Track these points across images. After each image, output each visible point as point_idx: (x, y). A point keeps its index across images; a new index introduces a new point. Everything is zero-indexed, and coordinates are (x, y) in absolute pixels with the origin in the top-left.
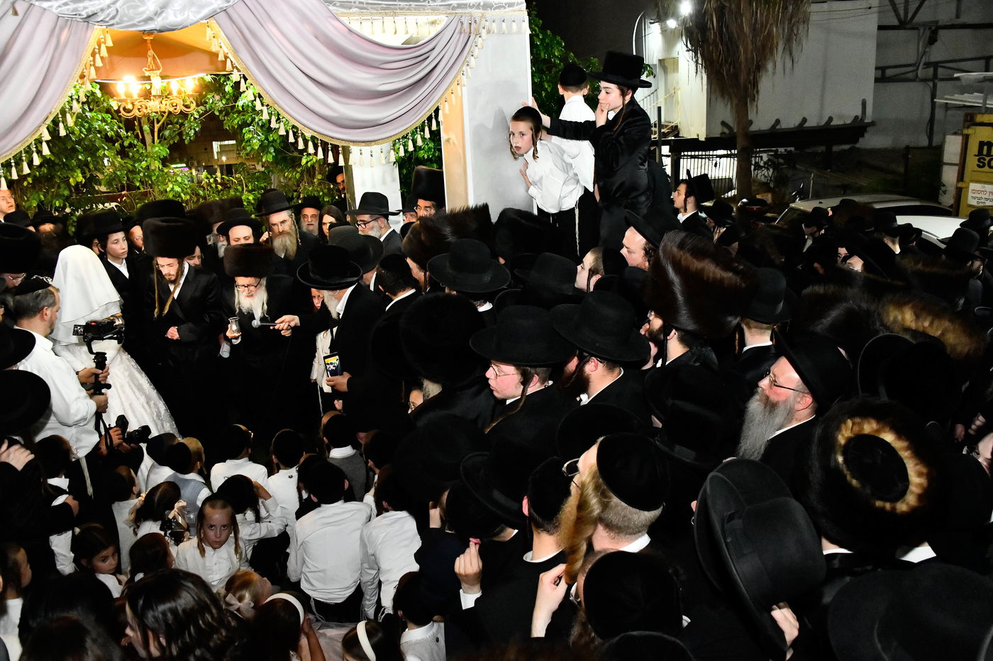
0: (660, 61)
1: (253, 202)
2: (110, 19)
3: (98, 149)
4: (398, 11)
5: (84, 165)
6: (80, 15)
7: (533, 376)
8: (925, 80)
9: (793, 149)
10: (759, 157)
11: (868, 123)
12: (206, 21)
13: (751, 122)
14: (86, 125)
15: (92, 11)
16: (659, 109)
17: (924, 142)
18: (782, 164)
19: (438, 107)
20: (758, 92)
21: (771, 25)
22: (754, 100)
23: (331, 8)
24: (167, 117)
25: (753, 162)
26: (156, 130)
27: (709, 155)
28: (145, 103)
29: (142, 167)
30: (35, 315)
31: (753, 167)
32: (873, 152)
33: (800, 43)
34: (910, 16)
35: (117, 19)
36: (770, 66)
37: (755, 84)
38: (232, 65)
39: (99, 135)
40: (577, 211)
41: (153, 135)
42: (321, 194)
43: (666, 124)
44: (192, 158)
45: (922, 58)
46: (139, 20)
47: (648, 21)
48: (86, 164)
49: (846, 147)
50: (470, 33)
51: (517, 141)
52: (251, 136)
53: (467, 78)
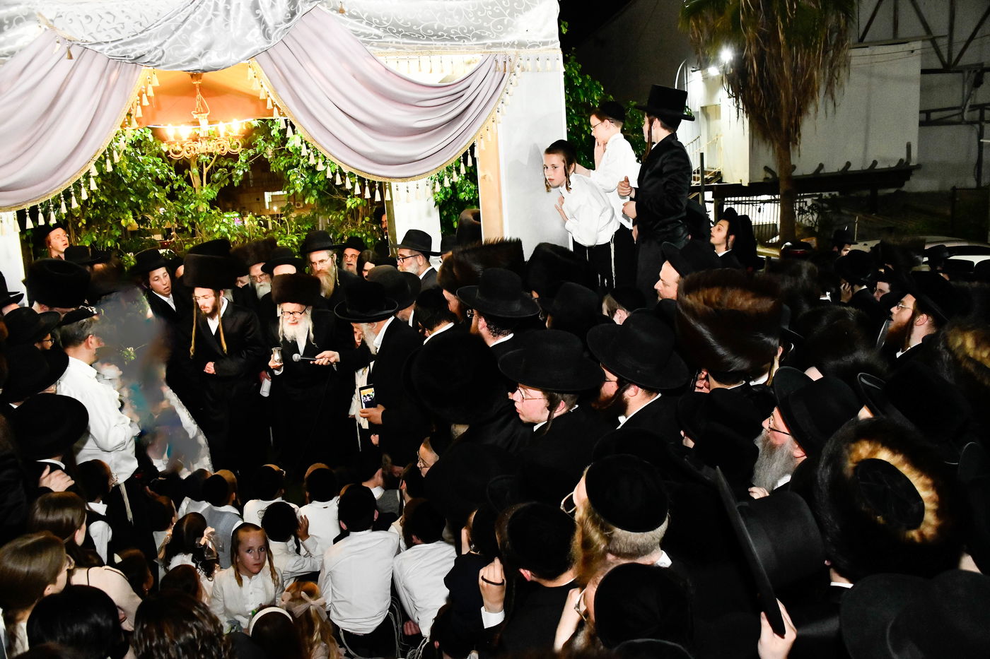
0: (702, 108)
1: (297, 243)
2: (157, 60)
3: (148, 192)
4: (434, 50)
5: (135, 207)
6: (128, 57)
7: (560, 402)
8: (971, 123)
9: (837, 193)
10: (803, 202)
11: (913, 166)
12: (247, 62)
13: (794, 167)
14: (139, 169)
15: (140, 53)
16: (702, 155)
17: (972, 183)
18: (827, 209)
19: (473, 144)
20: (800, 135)
21: (813, 68)
22: (796, 144)
23: (369, 47)
24: (216, 161)
25: (798, 207)
26: (205, 173)
27: (753, 201)
28: (194, 145)
29: (190, 209)
30: (80, 343)
31: (797, 212)
32: (919, 195)
33: (841, 86)
34: (955, 57)
35: (163, 60)
36: (811, 109)
37: (797, 128)
38: (272, 103)
39: (150, 178)
40: (612, 246)
41: (202, 179)
42: (364, 235)
43: (709, 170)
44: (244, 208)
45: (967, 100)
46: (183, 61)
47: (690, 69)
48: (138, 206)
49: (892, 191)
50: (505, 71)
51: (550, 174)
52: (295, 177)
53: (502, 115)
